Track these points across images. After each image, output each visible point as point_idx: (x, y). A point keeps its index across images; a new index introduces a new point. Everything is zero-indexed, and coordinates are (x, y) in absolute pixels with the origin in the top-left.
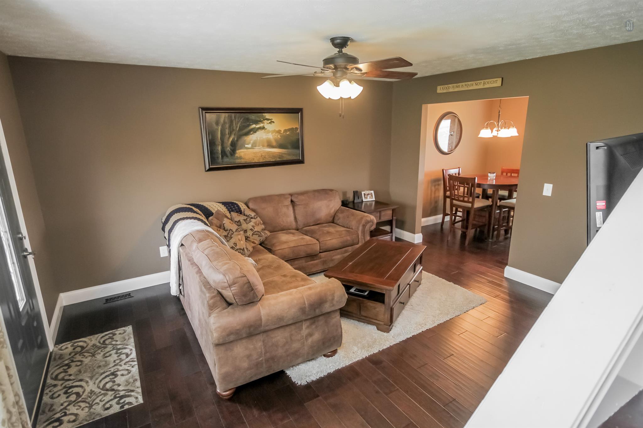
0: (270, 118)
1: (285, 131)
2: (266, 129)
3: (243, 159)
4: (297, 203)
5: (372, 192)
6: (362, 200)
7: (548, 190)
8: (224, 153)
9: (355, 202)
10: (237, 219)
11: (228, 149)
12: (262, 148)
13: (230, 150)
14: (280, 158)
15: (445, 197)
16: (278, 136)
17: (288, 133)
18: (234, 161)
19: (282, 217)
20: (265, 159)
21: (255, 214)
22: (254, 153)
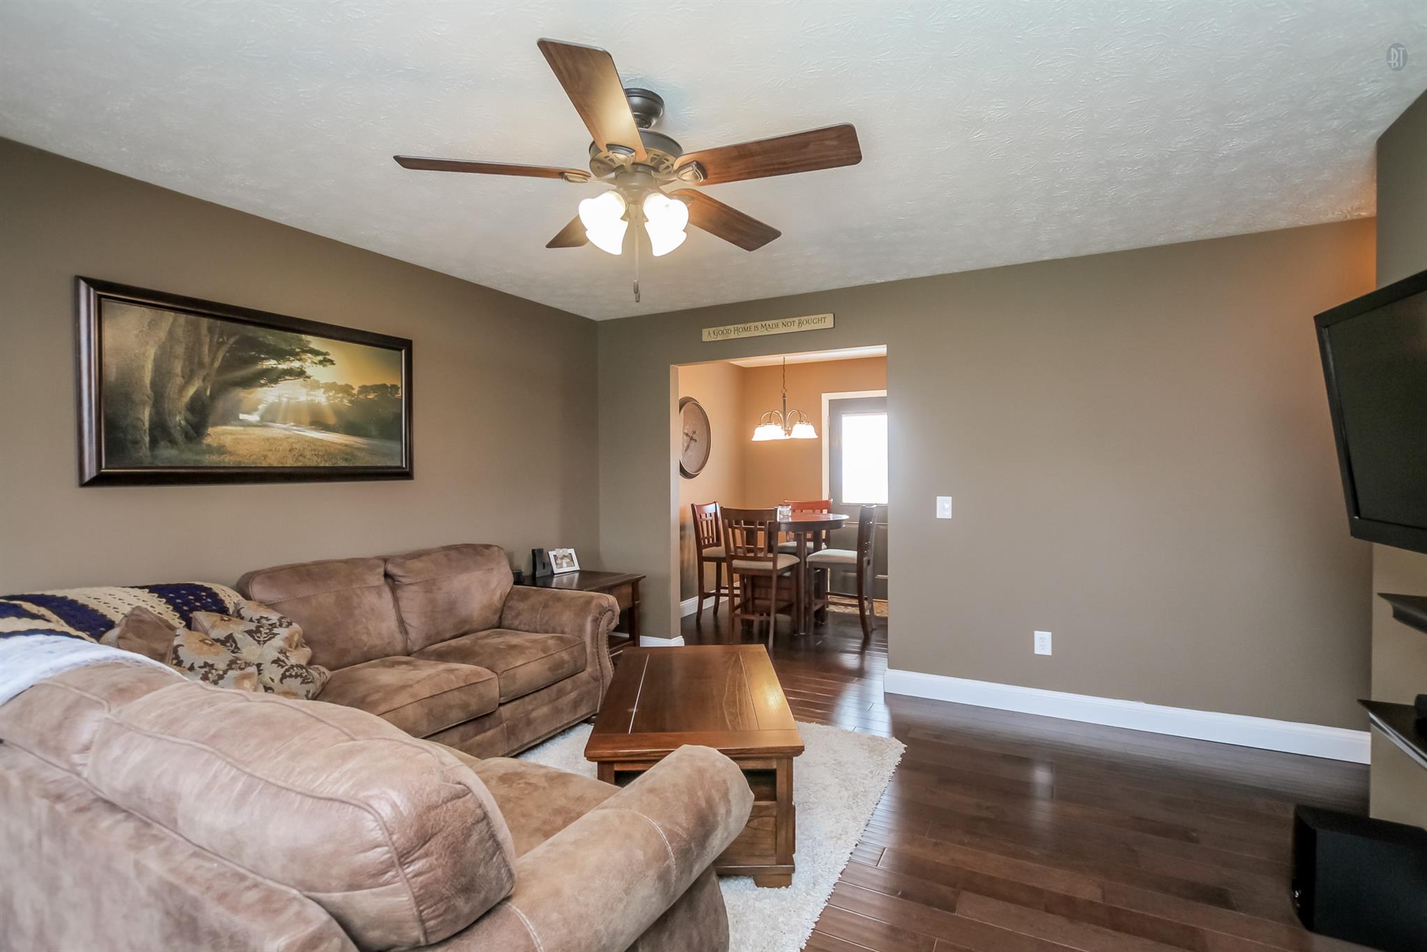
0: (324, 350)
1: (364, 389)
2: (309, 377)
3: (231, 453)
4: (404, 580)
5: (572, 551)
6: (552, 571)
7: (944, 507)
8: (160, 430)
9: (537, 576)
10: (220, 633)
11: (179, 419)
12: (295, 428)
13: (183, 422)
14: (346, 460)
15: (701, 559)
16: (342, 401)
17: (371, 396)
18: (198, 458)
19: (364, 620)
20: (301, 458)
21: (281, 615)
22: (268, 439)
